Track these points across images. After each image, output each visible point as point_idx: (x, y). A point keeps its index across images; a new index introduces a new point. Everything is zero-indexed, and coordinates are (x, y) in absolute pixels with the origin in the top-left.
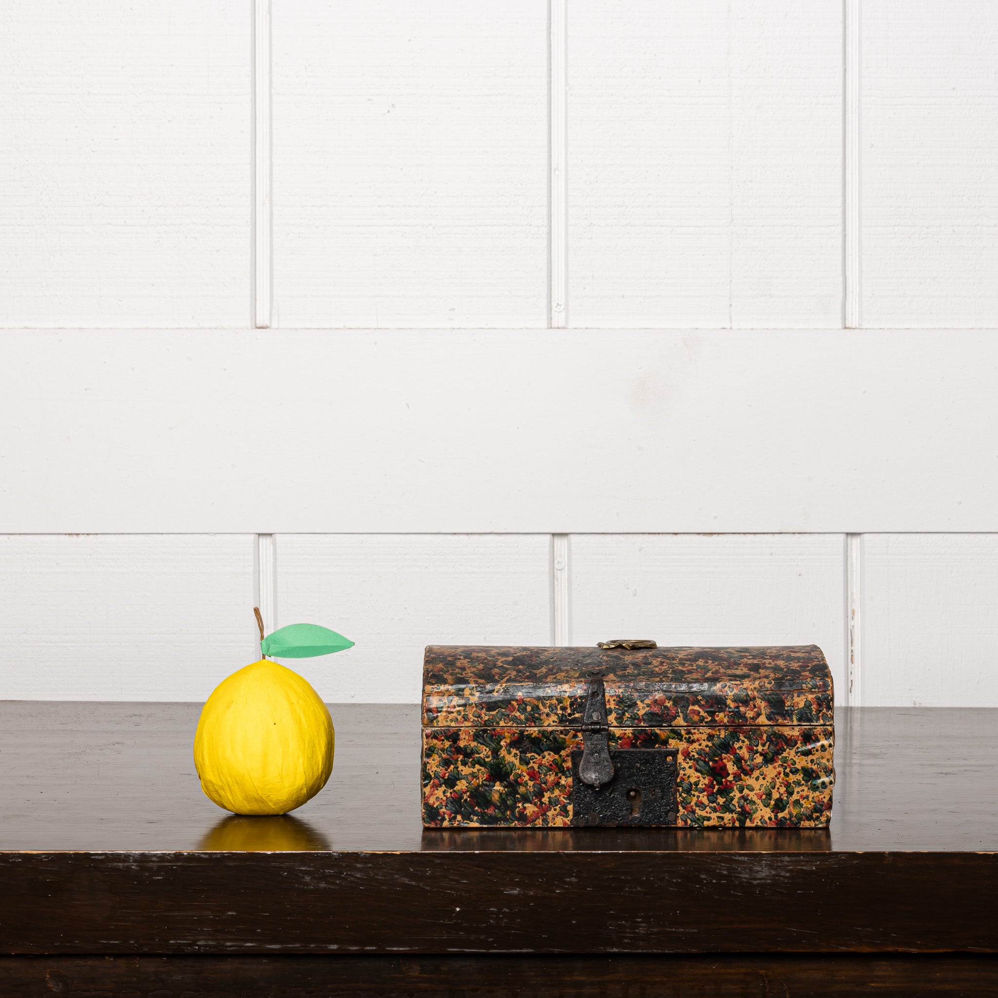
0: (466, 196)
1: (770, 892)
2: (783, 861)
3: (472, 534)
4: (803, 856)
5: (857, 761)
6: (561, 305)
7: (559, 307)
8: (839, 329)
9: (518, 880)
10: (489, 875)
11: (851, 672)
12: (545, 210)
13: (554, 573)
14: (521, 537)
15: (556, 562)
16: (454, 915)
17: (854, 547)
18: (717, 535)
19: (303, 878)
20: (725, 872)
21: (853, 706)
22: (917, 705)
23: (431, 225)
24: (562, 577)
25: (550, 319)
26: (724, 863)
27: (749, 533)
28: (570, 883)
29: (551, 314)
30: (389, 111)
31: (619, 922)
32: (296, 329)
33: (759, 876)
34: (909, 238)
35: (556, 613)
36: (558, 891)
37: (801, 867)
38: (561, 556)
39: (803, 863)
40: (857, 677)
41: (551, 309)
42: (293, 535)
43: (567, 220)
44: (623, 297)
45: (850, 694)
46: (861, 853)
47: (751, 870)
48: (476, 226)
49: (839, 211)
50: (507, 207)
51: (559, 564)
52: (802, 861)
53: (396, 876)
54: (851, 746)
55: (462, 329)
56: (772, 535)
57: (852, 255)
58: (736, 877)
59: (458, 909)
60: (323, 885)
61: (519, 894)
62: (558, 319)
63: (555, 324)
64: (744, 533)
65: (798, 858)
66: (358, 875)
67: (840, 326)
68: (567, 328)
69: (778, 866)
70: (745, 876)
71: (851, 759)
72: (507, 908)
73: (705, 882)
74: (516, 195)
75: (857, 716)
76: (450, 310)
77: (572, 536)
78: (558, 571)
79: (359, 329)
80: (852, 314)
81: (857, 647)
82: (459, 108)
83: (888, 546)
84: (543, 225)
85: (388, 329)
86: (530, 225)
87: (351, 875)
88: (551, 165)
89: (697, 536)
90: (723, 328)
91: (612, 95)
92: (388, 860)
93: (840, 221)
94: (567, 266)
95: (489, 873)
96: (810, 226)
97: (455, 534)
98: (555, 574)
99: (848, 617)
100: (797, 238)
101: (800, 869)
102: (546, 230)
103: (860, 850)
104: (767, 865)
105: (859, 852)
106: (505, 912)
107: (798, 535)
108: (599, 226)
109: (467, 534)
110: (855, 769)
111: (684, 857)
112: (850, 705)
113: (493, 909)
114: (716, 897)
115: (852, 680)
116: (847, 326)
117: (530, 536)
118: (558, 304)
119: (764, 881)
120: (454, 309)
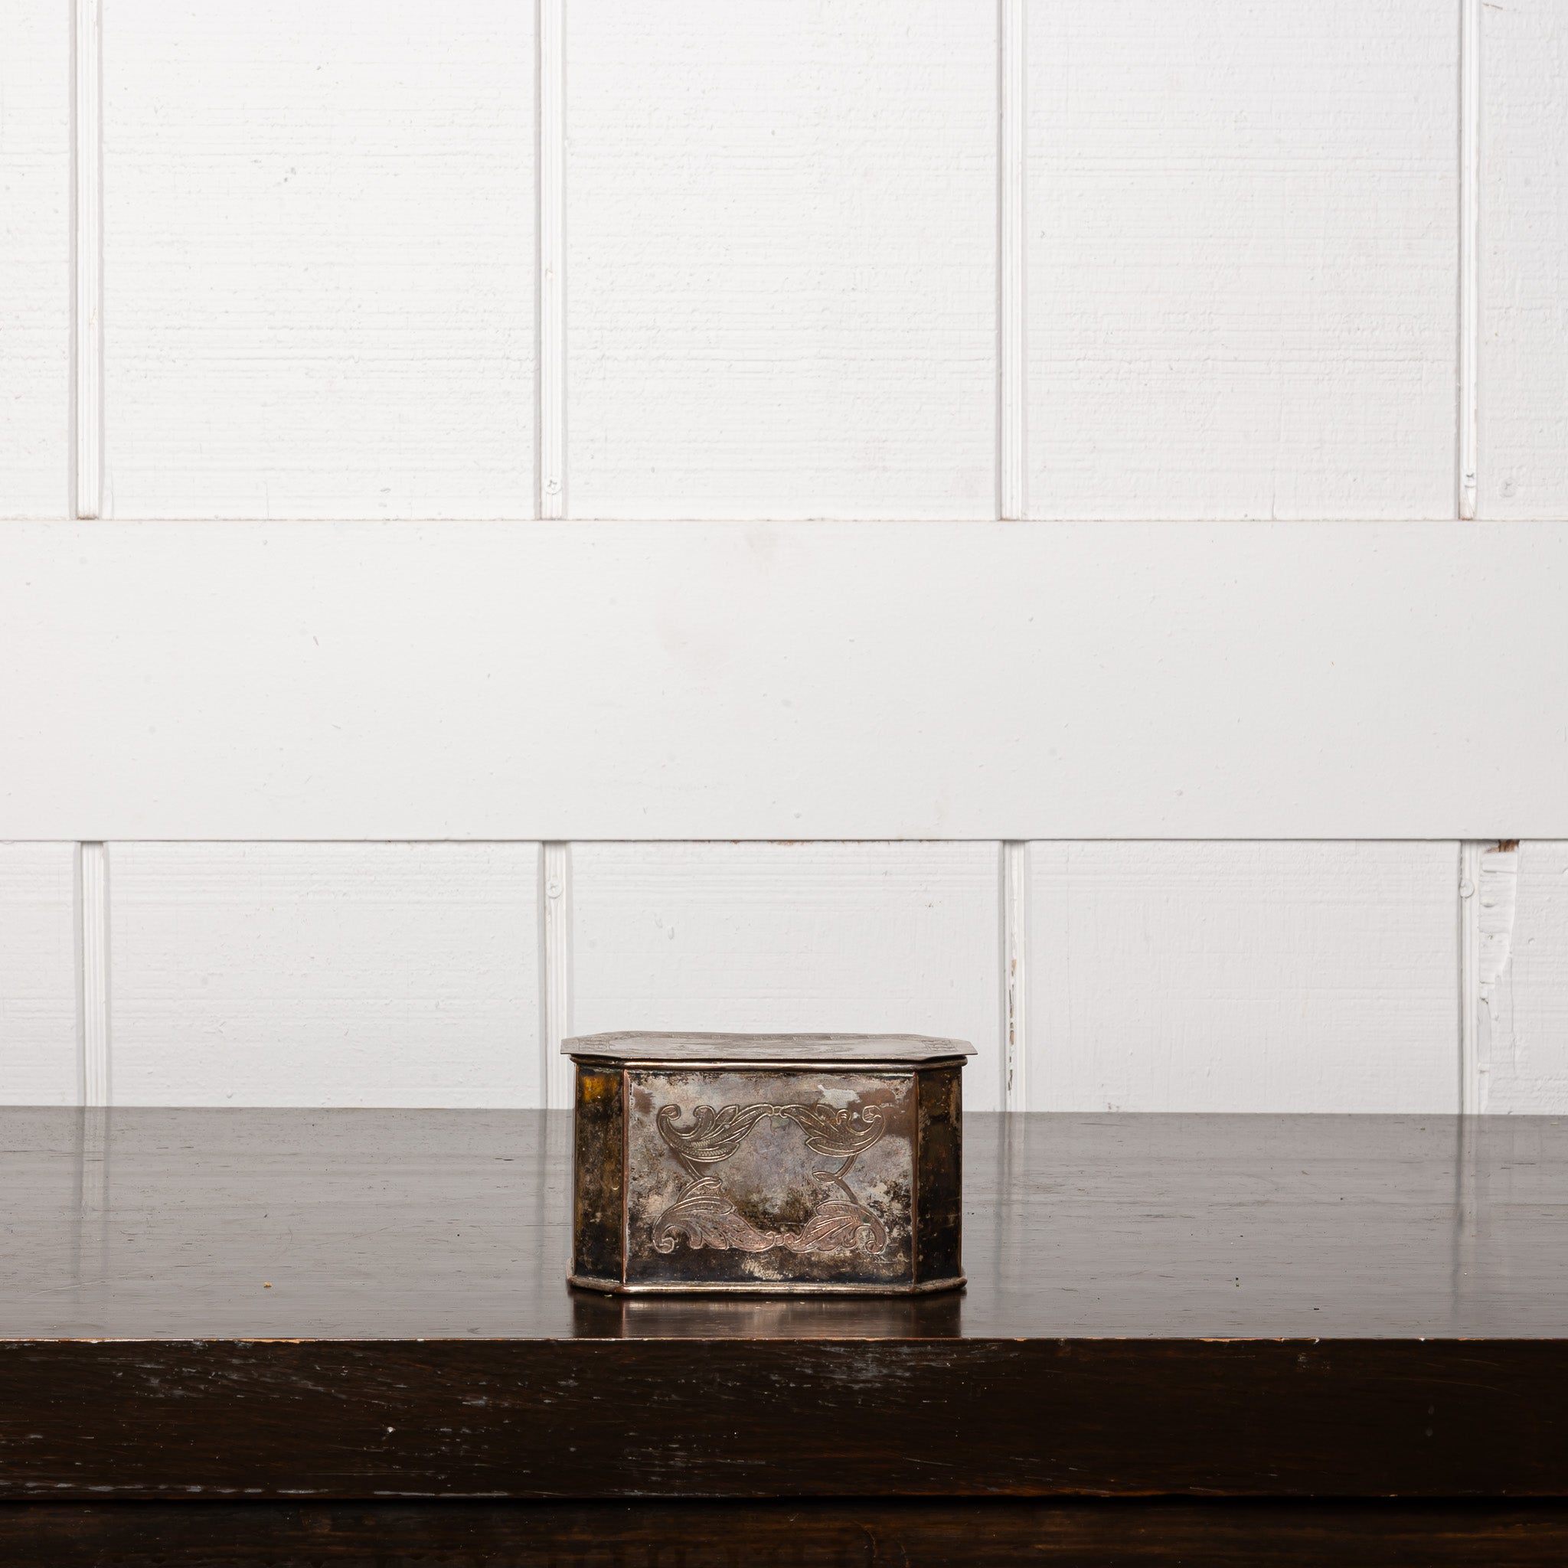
0: (407, 313)
1: (879, 1401)
2: (900, 1354)
3: (416, 841)
4: (932, 1346)
5: (1020, 1197)
6: (555, 484)
7: (553, 486)
8: (991, 521)
9: (484, 1383)
10: (440, 1376)
11: (1010, 1058)
12: (530, 336)
13: (545, 902)
14: (493, 846)
15: (548, 886)
16: (384, 1438)
17: (1015, 862)
18: (800, 843)
19: (148, 1380)
20: (809, 1371)
21: (1013, 1110)
22: (1114, 1110)
23: (352, 357)
24: (558, 910)
25: (539, 505)
26: (808, 1356)
27: (850, 841)
28: (567, 1388)
29: (540, 497)
30: (286, 180)
31: (643, 1450)
32: (140, 521)
33: (863, 1376)
34: (1101, 378)
35: (548, 967)
36: (547, 1401)
37: (927, 1363)
38: (555, 876)
39: (930, 1357)
40: (1019, 1066)
41: (540, 489)
42: (136, 844)
43: (565, 351)
44: (653, 470)
45: (1008, 1092)
46: (1023, 1340)
47: (850, 1368)
48: (424, 359)
49: (992, 336)
50: (471, 329)
51: (554, 889)
52: (931, 1353)
53: (294, 1378)
54: (1010, 1174)
55: (401, 520)
56: (887, 843)
57: (1011, 405)
58: (827, 1379)
59: (391, 1430)
60: (179, 1392)
61: (487, 1406)
62: (552, 505)
63: (546, 513)
64: (843, 841)
65: (923, 1349)
66: (235, 1377)
67: (993, 517)
68: (565, 520)
69: (892, 1362)
70: (840, 1376)
71: (1009, 1194)
72: (468, 1427)
73: (778, 1386)
74: (485, 311)
75: (1019, 1126)
76: (381, 491)
77: (573, 846)
78: (552, 900)
79: (240, 520)
80: (1012, 498)
81: (1019, 1019)
82: (396, 175)
83: (1068, 861)
84: (528, 358)
85: (286, 520)
86: (508, 358)
87: (226, 1378)
88: (540, 265)
89: (769, 845)
90: (810, 520)
91: (636, 154)
92: (281, 1353)
93: (993, 352)
94: (565, 422)
95: (439, 1372)
96: (945, 360)
97: (389, 841)
98: (547, 904)
99: (1005, 971)
100: (925, 378)
101: (926, 1365)
102: (532, 365)
103: (1020, 1337)
104: (874, 1360)
105: (1018, 1340)
106: (464, 1433)
107: (927, 843)
108: (616, 359)
109: (409, 842)
110: (1017, 1209)
111: (746, 1347)
112: (1008, 1110)
113: (445, 1429)
114: (795, 1410)
115: (1011, 1071)
116: (1004, 516)
117: (507, 845)
118: (551, 482)
119: (870, 1385)
120: (390, 490)
